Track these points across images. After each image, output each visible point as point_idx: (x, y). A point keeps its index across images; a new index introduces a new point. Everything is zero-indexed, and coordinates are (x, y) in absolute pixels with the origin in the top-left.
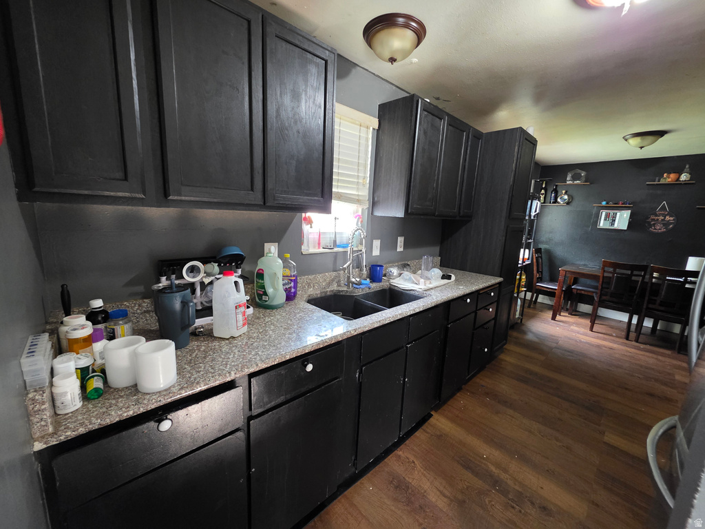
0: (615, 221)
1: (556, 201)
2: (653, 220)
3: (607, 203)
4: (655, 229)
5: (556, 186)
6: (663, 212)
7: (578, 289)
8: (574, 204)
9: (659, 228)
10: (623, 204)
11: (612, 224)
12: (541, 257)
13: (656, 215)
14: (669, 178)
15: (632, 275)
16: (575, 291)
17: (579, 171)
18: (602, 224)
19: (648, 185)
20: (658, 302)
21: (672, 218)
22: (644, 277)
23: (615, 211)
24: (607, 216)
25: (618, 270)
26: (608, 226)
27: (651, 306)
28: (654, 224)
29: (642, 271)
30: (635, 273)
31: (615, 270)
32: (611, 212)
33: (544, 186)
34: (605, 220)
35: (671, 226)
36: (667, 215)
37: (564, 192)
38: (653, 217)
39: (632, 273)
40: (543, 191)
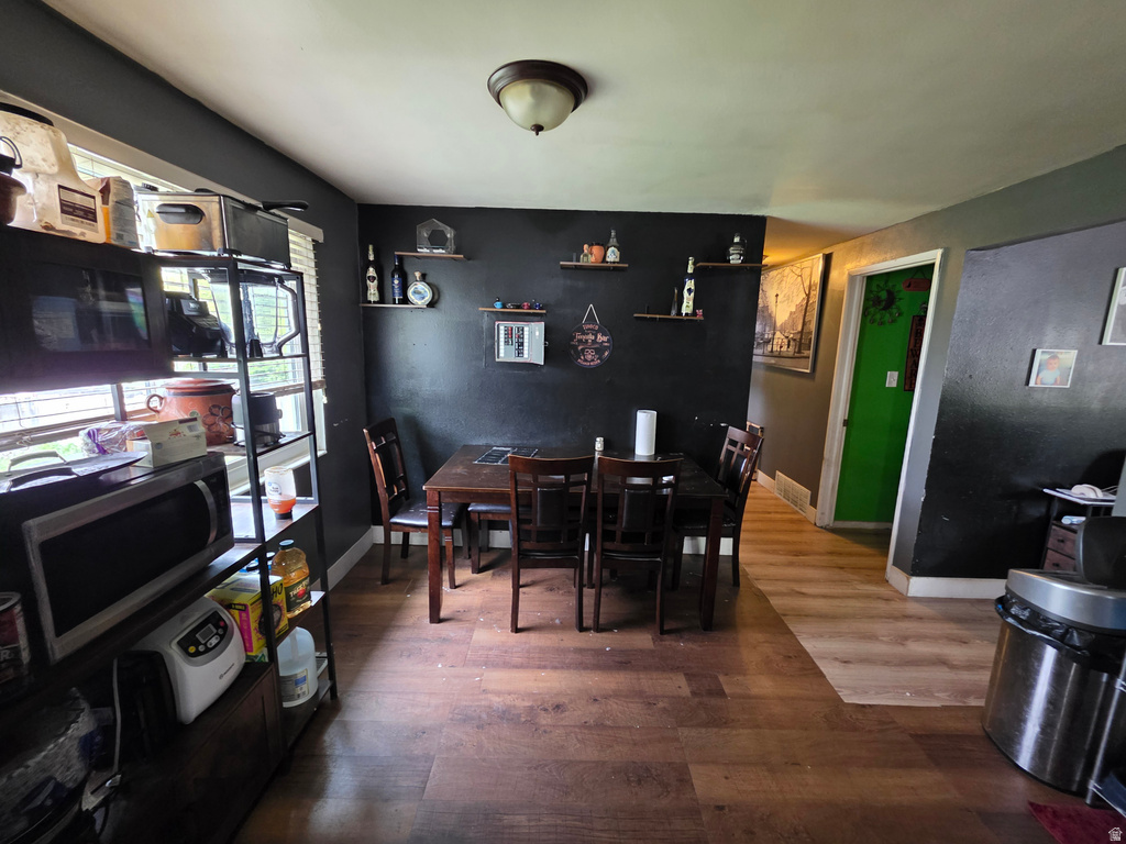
0: (522, 344)
1: (405, 300)
2: (580, 341)
3: (504, 307)
4: (586, 360)
5: (401, 258)
6: (591, 326)
7: (479, 513)
8: (444, 304)
9: (590, 359)
10: (530, 308)
11: (520, 353)
12: (397, 442)
13: (584, 333)
14: (591, 256)
15: (568, 484)
16: (475, 517)
17: (442, 226)
18: (505, 353)
19: (563, 267)
20: (619, 534)
21: (605, 339)
22: (588, 484)
23: (520, 324)
24: (509, 333)
25: (542, 479)
26: (513, 359)
27: (608, 545)
28: (583, 350)
29: (583, 472)
30: (573, 478)
31: (536, 479)
32: (515, 325)
33: (371, 258)
34: (506, 343)
35: (606, 354)
36: (598, 332)
37: (418, 274)
38: (579, 336)
39: (567, 478)
40: (371, 272)
